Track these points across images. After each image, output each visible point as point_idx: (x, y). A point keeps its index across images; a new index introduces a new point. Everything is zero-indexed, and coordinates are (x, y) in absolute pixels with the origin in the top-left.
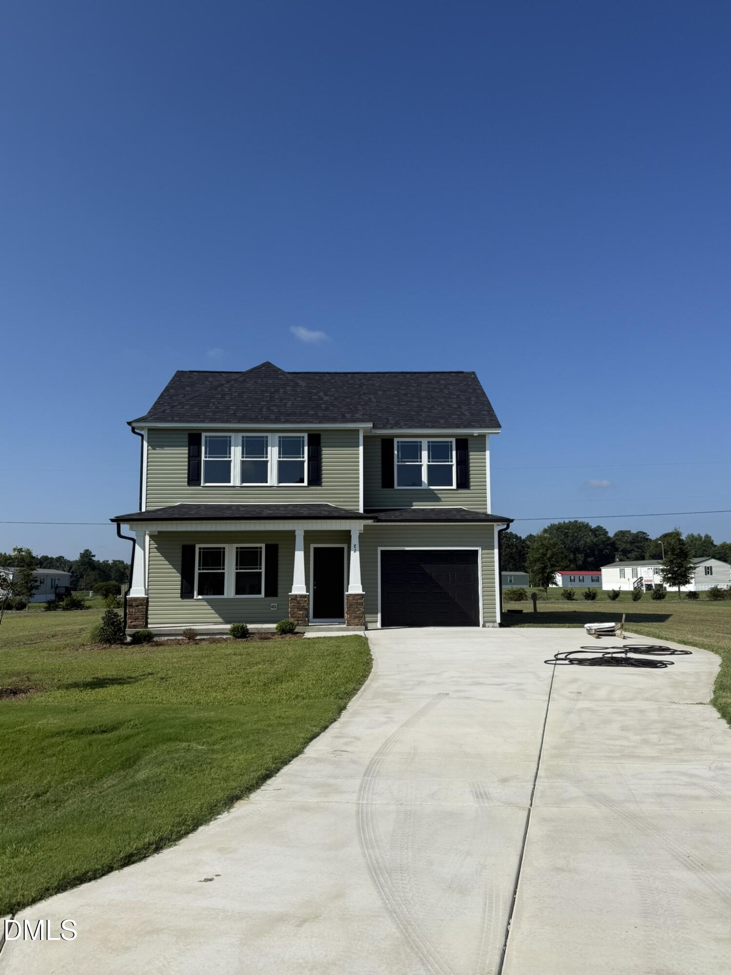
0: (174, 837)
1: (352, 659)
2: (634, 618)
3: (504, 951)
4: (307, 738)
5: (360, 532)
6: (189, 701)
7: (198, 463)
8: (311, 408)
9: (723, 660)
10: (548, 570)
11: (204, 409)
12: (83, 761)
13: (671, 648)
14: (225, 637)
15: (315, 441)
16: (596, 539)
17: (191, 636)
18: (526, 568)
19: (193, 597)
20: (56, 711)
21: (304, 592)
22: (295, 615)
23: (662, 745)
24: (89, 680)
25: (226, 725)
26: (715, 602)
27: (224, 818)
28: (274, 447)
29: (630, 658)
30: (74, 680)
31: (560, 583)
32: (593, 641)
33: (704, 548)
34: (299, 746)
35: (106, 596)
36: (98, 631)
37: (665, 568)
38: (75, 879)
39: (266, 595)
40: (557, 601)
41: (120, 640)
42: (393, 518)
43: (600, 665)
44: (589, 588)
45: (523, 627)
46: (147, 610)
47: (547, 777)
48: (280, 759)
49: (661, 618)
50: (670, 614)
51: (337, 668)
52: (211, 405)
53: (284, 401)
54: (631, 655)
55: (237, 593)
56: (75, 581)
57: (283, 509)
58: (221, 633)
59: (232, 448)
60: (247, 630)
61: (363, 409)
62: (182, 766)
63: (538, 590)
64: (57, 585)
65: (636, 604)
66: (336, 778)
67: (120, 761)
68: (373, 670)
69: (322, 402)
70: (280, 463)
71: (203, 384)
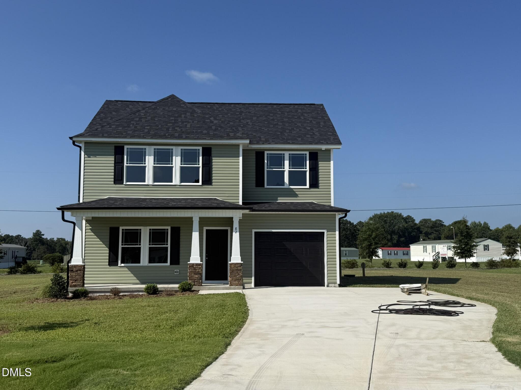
1: (234, 309)
2: (435, 281)
4: (203, 366)
5: (240, 218)
6: (116, 340)
7: (122, 167)
8: (204, 129)
9: (498, 311)
10: (373, 247)
11: (126, 129)
12: (39, 383)
13: (461, 302)
14: (141, 293)
15: (208, 153)
16: (407, 225)
17: (116, 293)
18: (357, 245)
19: (118, 265)
20: (18, 346)
21: (199, 262)
22: (193, 278)
23: (457, 370)
24: (42, 324)
25: (144, 357)
26: (491, 270)
28: (177, 156)
29: (432, 309)
30: (31, 324)
31: (381, 257)
32: (406, 297)
33: (483, 231)
34: (197, 371)
35: (52, 264)
36: (48, 289)
37: (456, 245)
39: (171, 264)
40: (379, 269)
41: (65, 295)
42: (264, 208)
43: (411, 314)
44: (401, 260)
45: (356, 287)
46: (84, 274)
48: (184, 381)
49: (453, 281)
50: (460, 278)
51: (223, 316)
52: (131, 125)
53: (184, 123)
54: (433, 307)
55: (150, 262)
56: (29, 253)
57: (184, 201)
58: (138, 291)
59: (147, 157)
60: (157, 289)
61: (243, 130)
62: (113, 386)
63: (366, 261)
64: (16, 255)
65: (435, 271)
67: (66, 383)
68: (249, 317)
69: (213, 124)
70: (181, 168)
71: (125, 110)
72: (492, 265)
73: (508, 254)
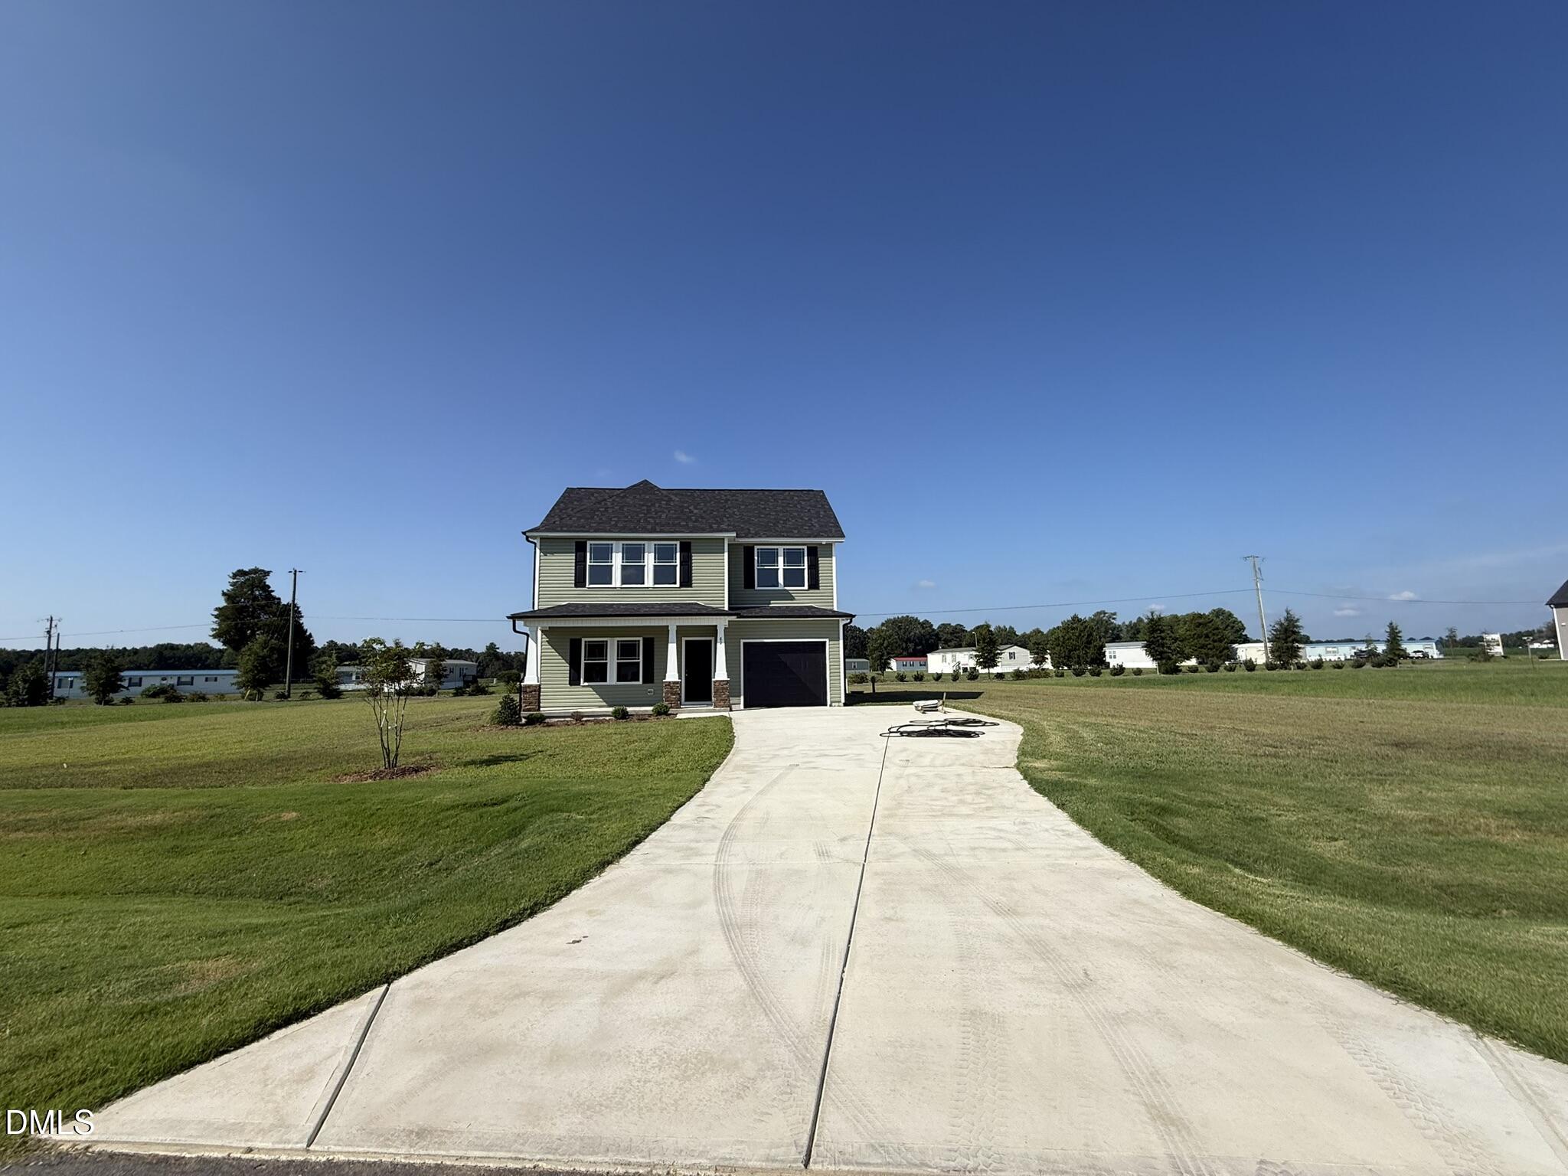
0: (548, 902)
1: (716, 736)
2: (952, 696)
3: (838, 998)
5: (726, 627)
6: (573, 775)
7: (584, 567)
8: (682, 520)
9: (1024, 730)
10: (885, 657)
11: (589, 521)
12: (474, 832)
13: (982, 720)
14: (607, 718)
15: (686, 548)
16: (924, 631)
17: (578, 717)
18: (867, 655)
19: (580, 684)
20: (452, 786)
21: (676, 679)
22: (669, 699)
23: (975, 804)
24: (485, 757)
25: (604, 796)
26: (1018, 682)
27: (596, 881)
28: (650, 553)
29: (949, 730)
30: (472, 758)
31: (895, 669)
32: (920, 716)
33: (1008, 637)
34: (665, 815)
35: (506, 683)
36: (497, 714)
37: (978, 654)
38: (451, 946)
39: (644, 682)
40: (891, 683)
41: (516, 721)
42: (754, 614)
43: (925, 736)
44: (918, 672)
45: (863, 706)
46: (539, 695)
47: (879, 835)
49: (975, 695)
50: (982, 691)
51: (704, 744)
52: (596, 517)
53: (659, 514)
54: (950, 727)
55: (618, 680)
56: (481, 670)
57: (658, 607)
58: (604, 715)
59: (614, 554)
60: (627, 712)
61: (728, 520)
62: (561, 835)
63: (877, 674)
64: (465, 674)
65: (954, 684)
66: (697, 842)
67: (507, 831)
68: (734, 745)
69: (693, 514)
70: (655, 567)
71: (589, 498)
72: (1018, 675)
73: (1036, 662)
